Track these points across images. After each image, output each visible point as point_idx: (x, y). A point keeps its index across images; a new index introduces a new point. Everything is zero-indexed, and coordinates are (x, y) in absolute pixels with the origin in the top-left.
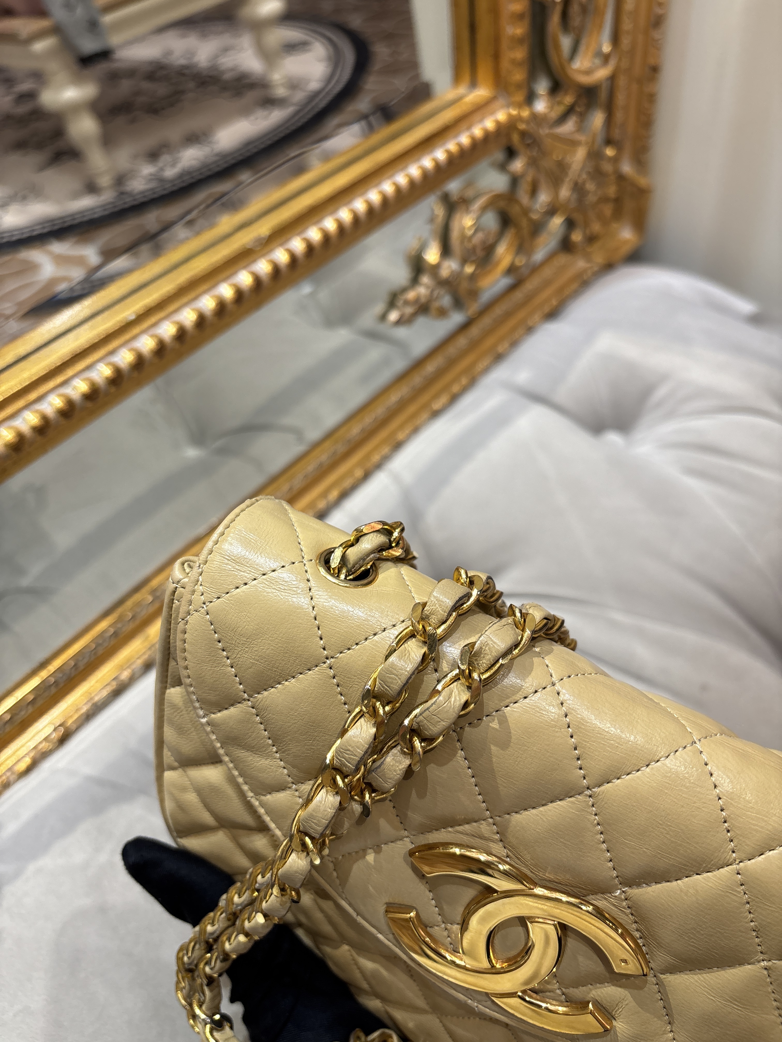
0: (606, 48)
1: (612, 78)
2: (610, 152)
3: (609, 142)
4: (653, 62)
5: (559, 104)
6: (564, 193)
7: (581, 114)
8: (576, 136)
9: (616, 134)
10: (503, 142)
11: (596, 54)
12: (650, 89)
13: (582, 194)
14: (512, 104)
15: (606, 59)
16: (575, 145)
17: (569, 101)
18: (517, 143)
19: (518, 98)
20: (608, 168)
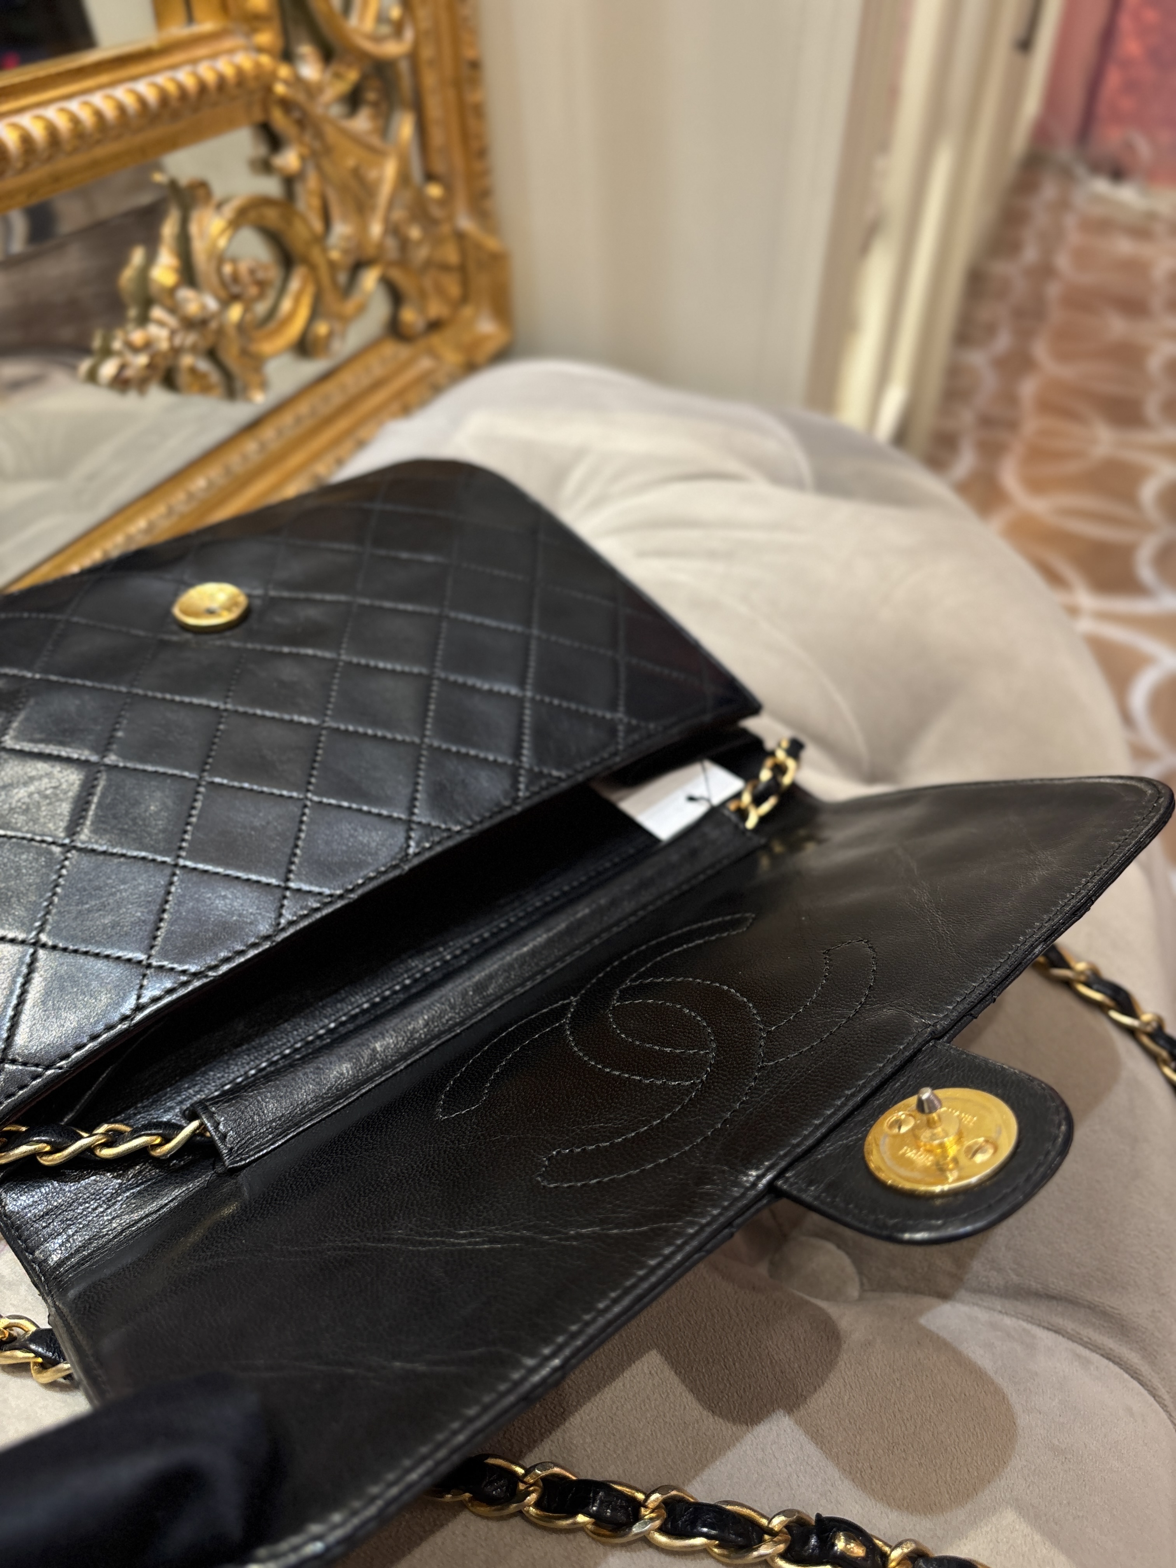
0: (395, 12)
1: (414, 56)
2: (434, 191)
3: (430, 177)
4: (469, 53)
5: (338, 76)
6: (376, 229)
7: (375, 105)
8: (375, 141)
9: (439, 166)
10: (258, 115)
11: (381, 18)
12: (472, 97)
13: (404, 244)
14: (260, 50)
15: (398, 29)
16: (378, 154)
17: (352, 76)
18: (279, 120)
19: (265, 38)
20: (437, 212)
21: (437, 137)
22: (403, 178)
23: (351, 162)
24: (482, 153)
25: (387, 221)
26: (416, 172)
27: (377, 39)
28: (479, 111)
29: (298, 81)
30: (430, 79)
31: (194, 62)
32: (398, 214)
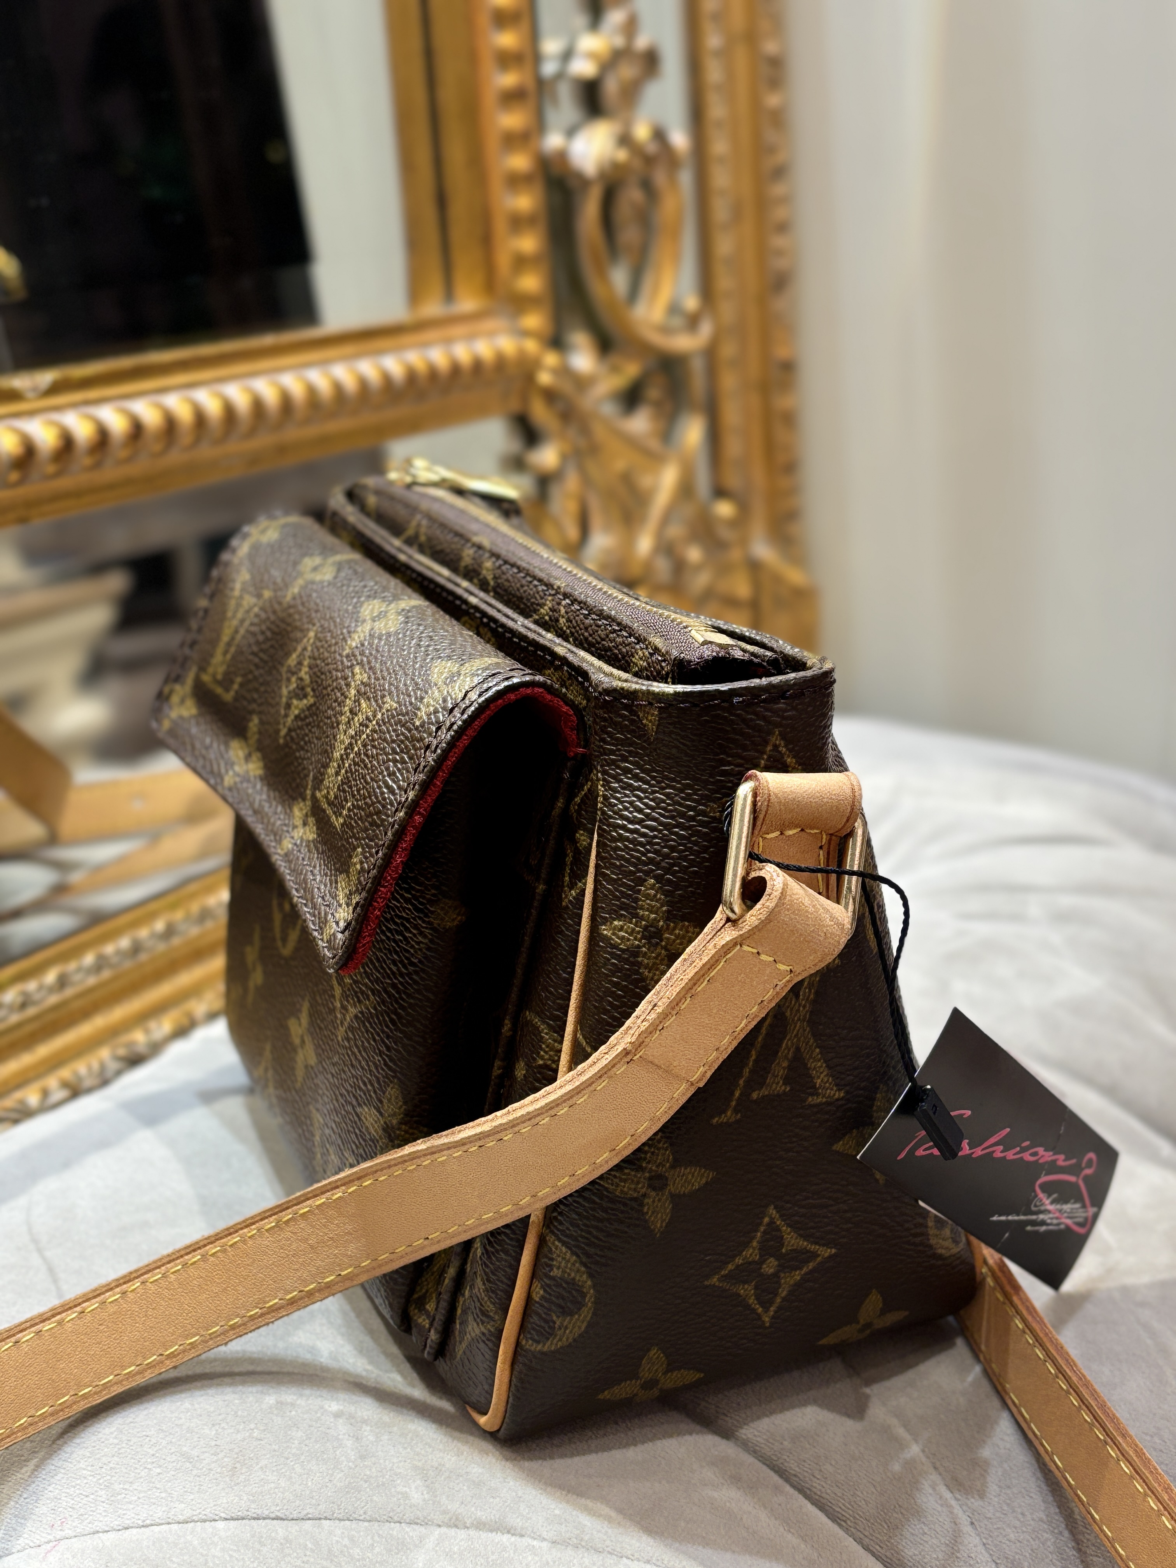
0: (691, 303)
1: (711, 353)
2: (725, 509)
3: (720, 492)
4: (781, 352)
5: (615, 369)
6: (645, 544)
7: (658, 405)
8: (654, 444)
9: (733, 480)
10: (515, 405)
11: (674, 309)
12: (783, 402)
13: (679, 566)
14: (525, 333)
15: (693, 322)
16: (656, 459)
17: (631, 370)
18: (540, 413)
19: (534, 321)
20: (725, 534)
21: (733, 447)
22: (685, 489)
23: (620, 465)
24: (790, 468)
25: (659, 535)
26: (703, 483)
27: (665, 330)
28: (790, 419)
29: (565, 371)
30: (729, 382)
31: (448, 341)
32: (675, 531)
